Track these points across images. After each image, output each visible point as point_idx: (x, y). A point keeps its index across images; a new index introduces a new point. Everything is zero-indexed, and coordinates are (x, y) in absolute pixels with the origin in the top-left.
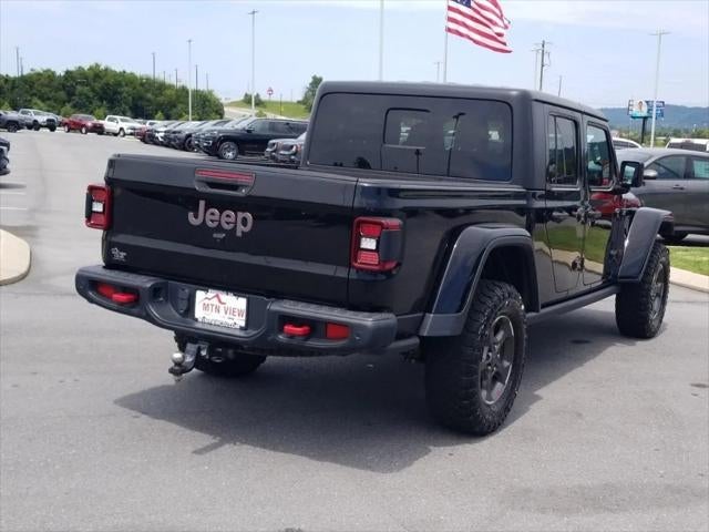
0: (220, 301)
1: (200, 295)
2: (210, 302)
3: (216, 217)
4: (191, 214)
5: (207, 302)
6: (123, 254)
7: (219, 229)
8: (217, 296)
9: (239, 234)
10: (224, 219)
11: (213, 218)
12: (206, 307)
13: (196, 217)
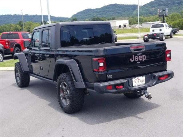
0: (139, 79)
1: (134, 80)
2: (136, 80)
3: (138, 58)
4: (131, 59)
5: (135, 81)
6: (111, 76)
7: (139, 61)
8: (138, 78)
9: (143, 61)
10: (139, 58)
11: (137, 58)
12: (135, 82)
13: (132, 59)
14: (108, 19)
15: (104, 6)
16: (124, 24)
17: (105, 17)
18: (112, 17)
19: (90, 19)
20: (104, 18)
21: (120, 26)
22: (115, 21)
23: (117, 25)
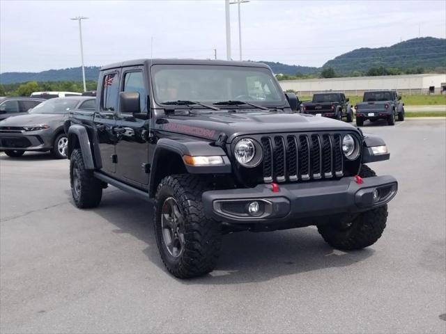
14: (406, 71)
15: (400, 42)
16: (442, 84)
17: (400, 66)
18: (417, 67)
19: (363, 72)
20: (397, 69)
21: (432, 89)
22: (422, 77)
23: (426, 86)
